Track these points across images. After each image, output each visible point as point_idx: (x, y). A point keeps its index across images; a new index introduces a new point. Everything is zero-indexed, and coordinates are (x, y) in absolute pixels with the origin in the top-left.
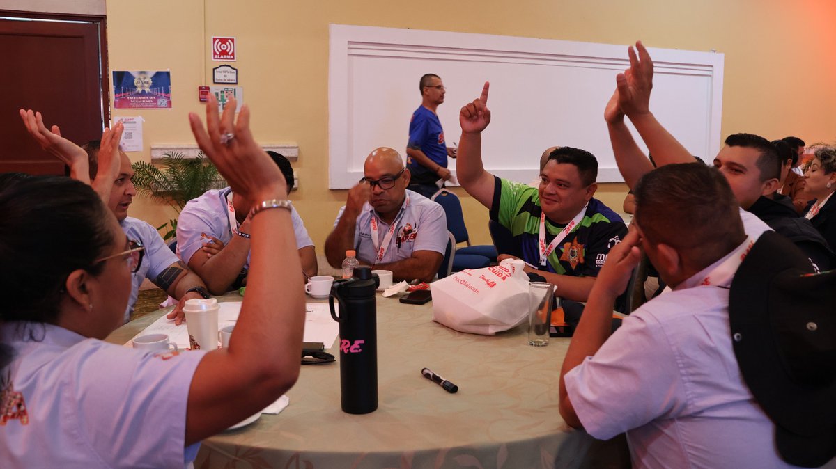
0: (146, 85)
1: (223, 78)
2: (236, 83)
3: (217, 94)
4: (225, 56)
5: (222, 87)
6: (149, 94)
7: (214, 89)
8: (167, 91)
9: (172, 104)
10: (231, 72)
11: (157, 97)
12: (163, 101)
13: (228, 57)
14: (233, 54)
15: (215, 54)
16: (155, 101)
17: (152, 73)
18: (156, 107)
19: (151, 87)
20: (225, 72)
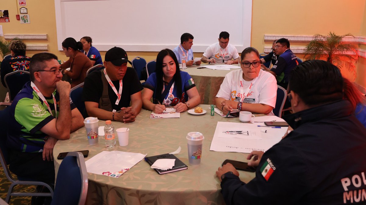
0: (2, 15)
1: (23, 12)
2: (27, 13)
3: (22, 17)
4: (23, 4)
5: (23, 15)
6: (3, 18)
7: (21, 16)
8: (8, 17)
9: (10, 21)
10: (25, 10)
11: (6, 19)
12: (7, 20)
13: (24, 4)
14: (25, 3)
15: (20, 3)
16: (5, 20)
17: (3, 11)
18: (5, 22)
19: (3, 16)
20: (23, 10)
